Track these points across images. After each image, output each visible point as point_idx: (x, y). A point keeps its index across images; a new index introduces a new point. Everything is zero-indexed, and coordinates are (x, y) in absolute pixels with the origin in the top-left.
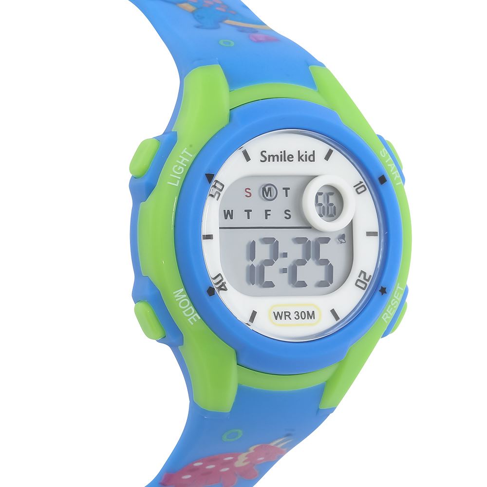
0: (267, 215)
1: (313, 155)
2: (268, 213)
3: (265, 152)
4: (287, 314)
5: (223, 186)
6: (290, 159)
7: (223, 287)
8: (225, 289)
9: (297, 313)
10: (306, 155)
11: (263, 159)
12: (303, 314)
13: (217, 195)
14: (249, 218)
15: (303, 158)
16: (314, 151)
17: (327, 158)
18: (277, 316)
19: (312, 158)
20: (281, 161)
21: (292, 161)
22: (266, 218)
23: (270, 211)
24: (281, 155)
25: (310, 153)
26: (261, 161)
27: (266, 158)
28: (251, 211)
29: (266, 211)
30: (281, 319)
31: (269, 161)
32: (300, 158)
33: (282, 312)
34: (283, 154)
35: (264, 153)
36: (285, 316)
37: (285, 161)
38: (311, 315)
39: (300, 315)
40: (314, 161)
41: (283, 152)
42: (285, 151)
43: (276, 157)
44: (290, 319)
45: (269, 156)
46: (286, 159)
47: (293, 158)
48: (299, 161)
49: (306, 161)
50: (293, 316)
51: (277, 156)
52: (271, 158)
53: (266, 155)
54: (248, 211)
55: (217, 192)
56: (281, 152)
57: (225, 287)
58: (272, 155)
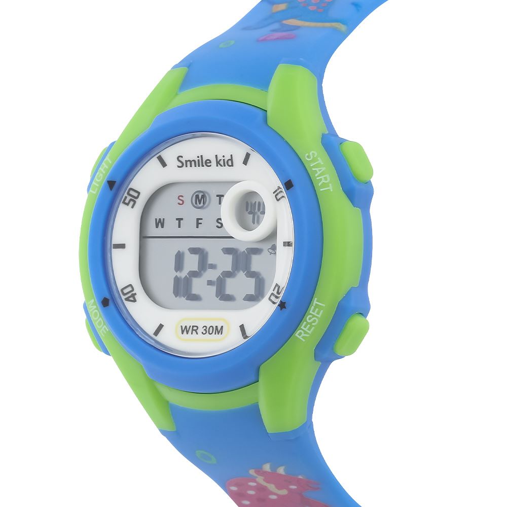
0: (198, 224)
1: (231, 160)
2: (200, 221)
3: (182, 157)
4: (195, 328)
5: (139, 193)
6: (209, 164)
7: (132, 299)
8: (135, 301)
9: (205, 328)
10: (224, 160)
11: (180, 164)
12: (211, 328)
13: (132, 203)
14: (179, 227)
15: (222, 163)
16: (231, 155)
17: (245, 162)
18: (185, 330)
19: (230, 163)
20: (199, 166)
21: (210, 166)
22: (197, 227)
23: (202, 219)
24: (199, 160)
25: (228, 157)
26: (179, 167)
27: (183, 163)
28: (182, 219)
29: (198, 219)
30: (187, 334)
31: (186, 166)
32: (218, 163)
33: (190, 326)
34: (200, 158)
35: (180, 159)
36: (193, 330)
37: (203, 166)
38: (219, 331)
39: (207, 330)
40: (232, 166)
41: (200, 157)
42: (202, 156)
43: (193, 163)
44: (197, 334)
45: (186, 161)
46: (204, 164)
47: (210, 162)
48: (217, 166)
49: (225, 166)
50: (200, 330)
51: (194, 161)
52: (189, 163)
53: (183, 160)
54: (179, 220)
55: (131, 200)
56: (198, 157)
57: (134, 298)
58: (189, 161)
